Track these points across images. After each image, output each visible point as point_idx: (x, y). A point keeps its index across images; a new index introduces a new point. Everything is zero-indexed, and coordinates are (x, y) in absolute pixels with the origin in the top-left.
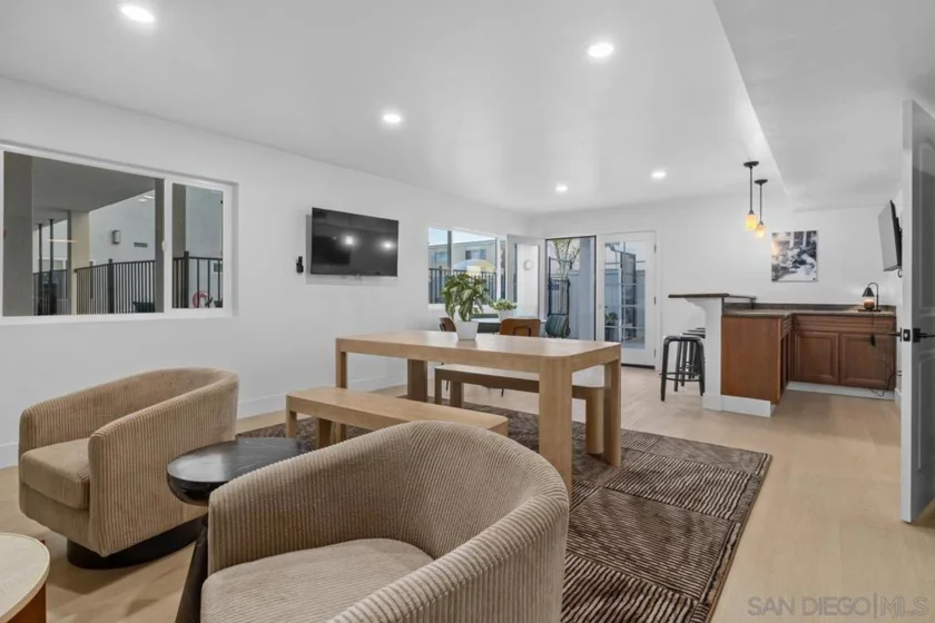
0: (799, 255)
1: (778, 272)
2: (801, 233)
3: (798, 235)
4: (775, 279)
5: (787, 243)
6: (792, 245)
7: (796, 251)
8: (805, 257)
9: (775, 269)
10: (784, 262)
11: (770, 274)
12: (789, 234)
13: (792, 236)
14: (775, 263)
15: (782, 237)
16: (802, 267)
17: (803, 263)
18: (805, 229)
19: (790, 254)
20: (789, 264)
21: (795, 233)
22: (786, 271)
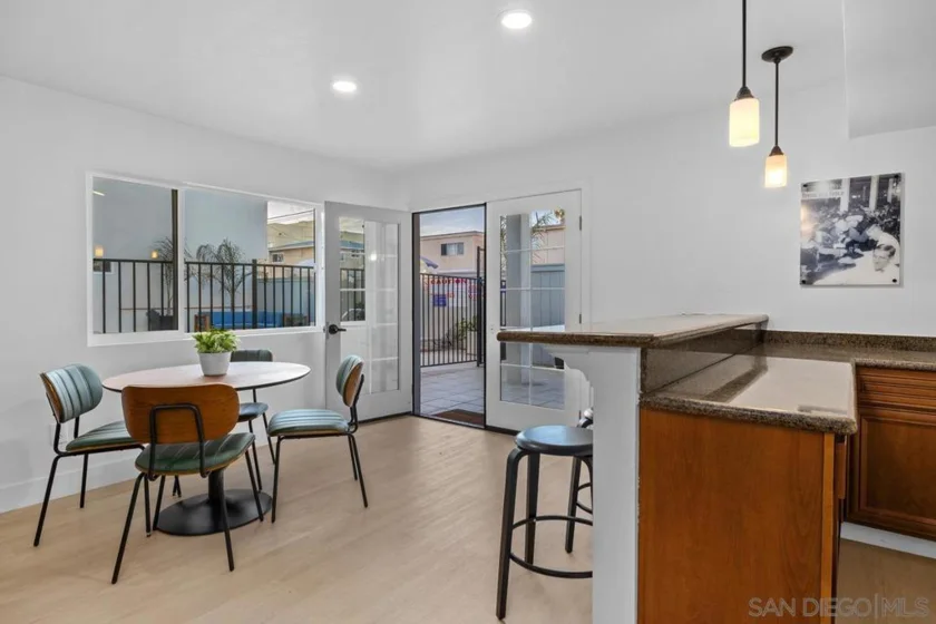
0: (861, 228)
1: (814, 266)
2: (867, 180)
3: (860, 185)
4: (807, 281)
5: (835, 202)
6: (844, 206)
7: (855, 219)
8: (874, 233)
9: (808, 259)
10: (828, 243)
11: (796, 270)
12: (838, 182)
13: (846, 188)
14: (809, 246)
15: (823, 192)
16: (868, 255)
17: (870, 245)
18: (875, 171)
19: (841, 226)
20: (838, 249)
21: (852, 180)
22: (830, 262)
